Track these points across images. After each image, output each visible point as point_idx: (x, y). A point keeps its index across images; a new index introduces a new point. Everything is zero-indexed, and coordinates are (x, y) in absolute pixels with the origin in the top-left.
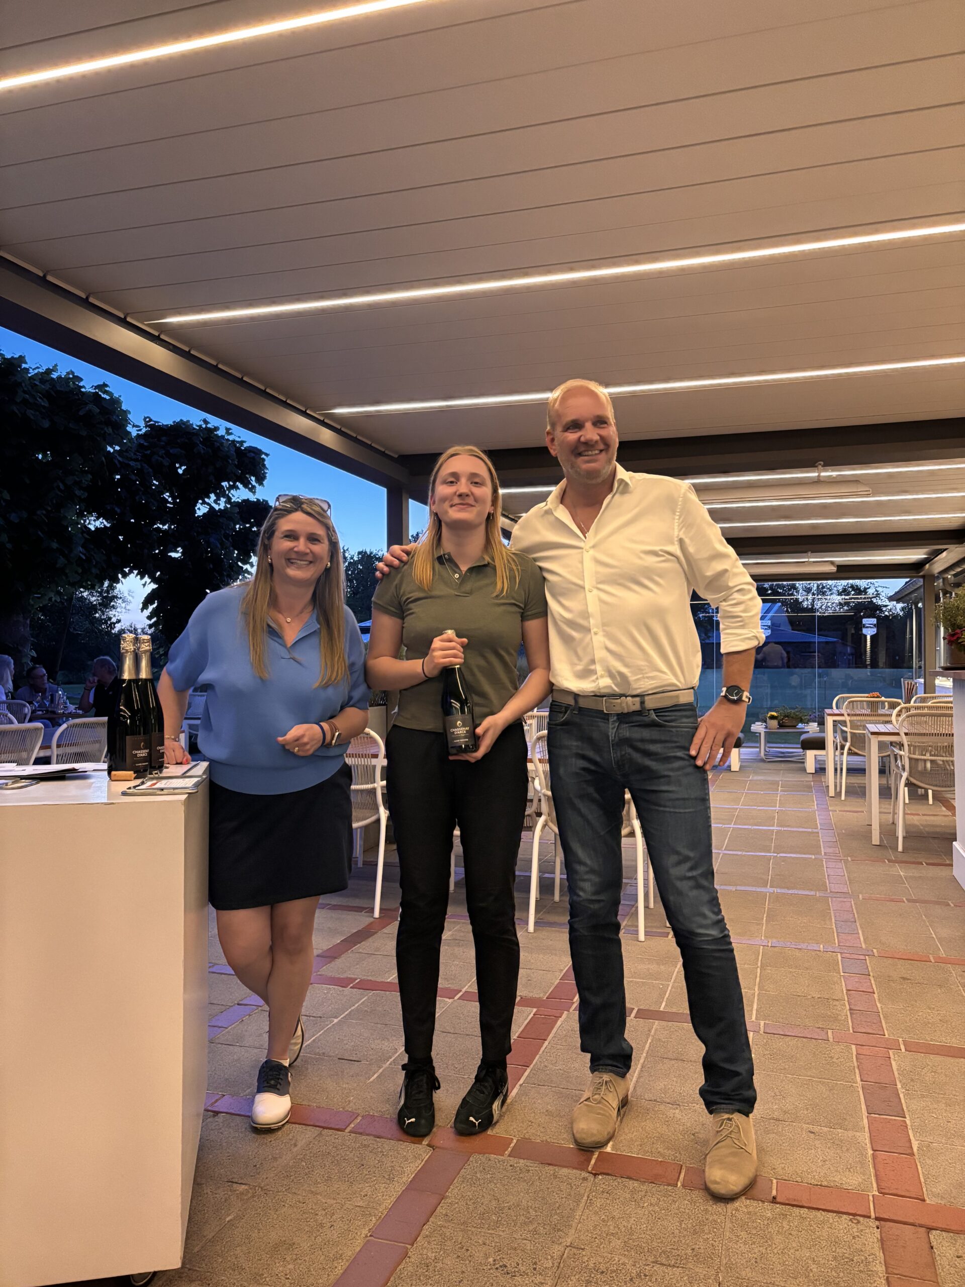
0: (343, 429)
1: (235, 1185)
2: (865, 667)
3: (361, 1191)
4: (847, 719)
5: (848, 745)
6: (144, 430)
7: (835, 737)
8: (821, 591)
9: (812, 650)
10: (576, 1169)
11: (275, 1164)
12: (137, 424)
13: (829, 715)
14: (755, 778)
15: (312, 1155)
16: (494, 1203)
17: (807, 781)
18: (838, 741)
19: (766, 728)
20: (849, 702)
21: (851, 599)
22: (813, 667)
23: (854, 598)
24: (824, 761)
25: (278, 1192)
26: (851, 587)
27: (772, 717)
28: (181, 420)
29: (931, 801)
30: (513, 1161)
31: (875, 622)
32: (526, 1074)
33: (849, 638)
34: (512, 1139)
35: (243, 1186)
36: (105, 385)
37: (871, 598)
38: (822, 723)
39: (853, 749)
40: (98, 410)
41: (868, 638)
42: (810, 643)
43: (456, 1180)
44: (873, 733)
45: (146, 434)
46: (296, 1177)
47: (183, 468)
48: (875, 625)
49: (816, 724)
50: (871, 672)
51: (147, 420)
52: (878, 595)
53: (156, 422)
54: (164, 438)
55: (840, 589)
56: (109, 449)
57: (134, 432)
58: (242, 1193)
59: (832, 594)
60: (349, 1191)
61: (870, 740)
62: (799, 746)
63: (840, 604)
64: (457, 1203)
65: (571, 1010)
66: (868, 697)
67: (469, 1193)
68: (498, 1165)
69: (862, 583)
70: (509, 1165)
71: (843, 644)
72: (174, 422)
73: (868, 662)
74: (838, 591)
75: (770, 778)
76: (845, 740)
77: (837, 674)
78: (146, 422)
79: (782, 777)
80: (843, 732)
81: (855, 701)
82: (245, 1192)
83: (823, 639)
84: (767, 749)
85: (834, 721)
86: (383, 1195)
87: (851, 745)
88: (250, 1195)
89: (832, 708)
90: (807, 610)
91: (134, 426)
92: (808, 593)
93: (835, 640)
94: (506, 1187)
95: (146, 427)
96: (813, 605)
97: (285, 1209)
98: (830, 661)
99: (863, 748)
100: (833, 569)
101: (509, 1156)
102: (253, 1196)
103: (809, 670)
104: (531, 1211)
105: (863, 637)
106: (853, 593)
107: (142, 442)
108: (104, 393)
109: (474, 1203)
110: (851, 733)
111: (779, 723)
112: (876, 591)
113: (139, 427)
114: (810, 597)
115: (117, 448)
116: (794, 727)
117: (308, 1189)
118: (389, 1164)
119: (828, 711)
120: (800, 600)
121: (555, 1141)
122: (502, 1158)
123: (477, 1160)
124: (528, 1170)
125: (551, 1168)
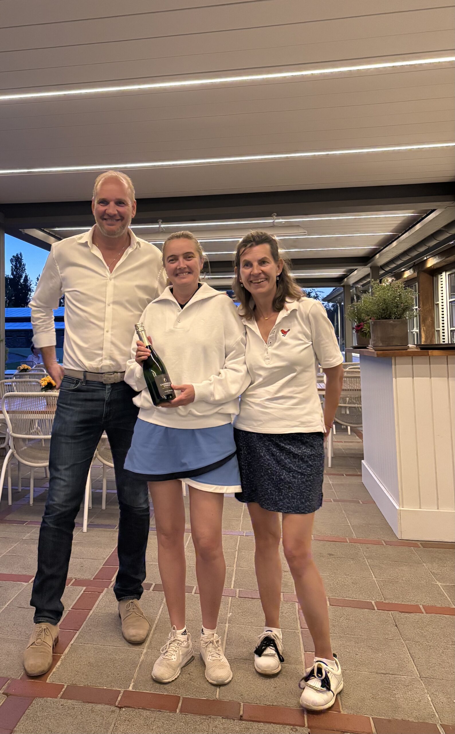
10: (108, 704)
29: (349, 433)
30: (63, 701)
32: (76, 636)
34: (64, 685)
43: (22, 718)
65: (110, 587)
68: (53, 705)
70: (60, 704)
94: (58, 721)
101: (61, 698)
112: (316, 294)
121: (94, 685)
122: (56, 699)
123: (38, 703)
124: (74, 708)
125: (90, 705)
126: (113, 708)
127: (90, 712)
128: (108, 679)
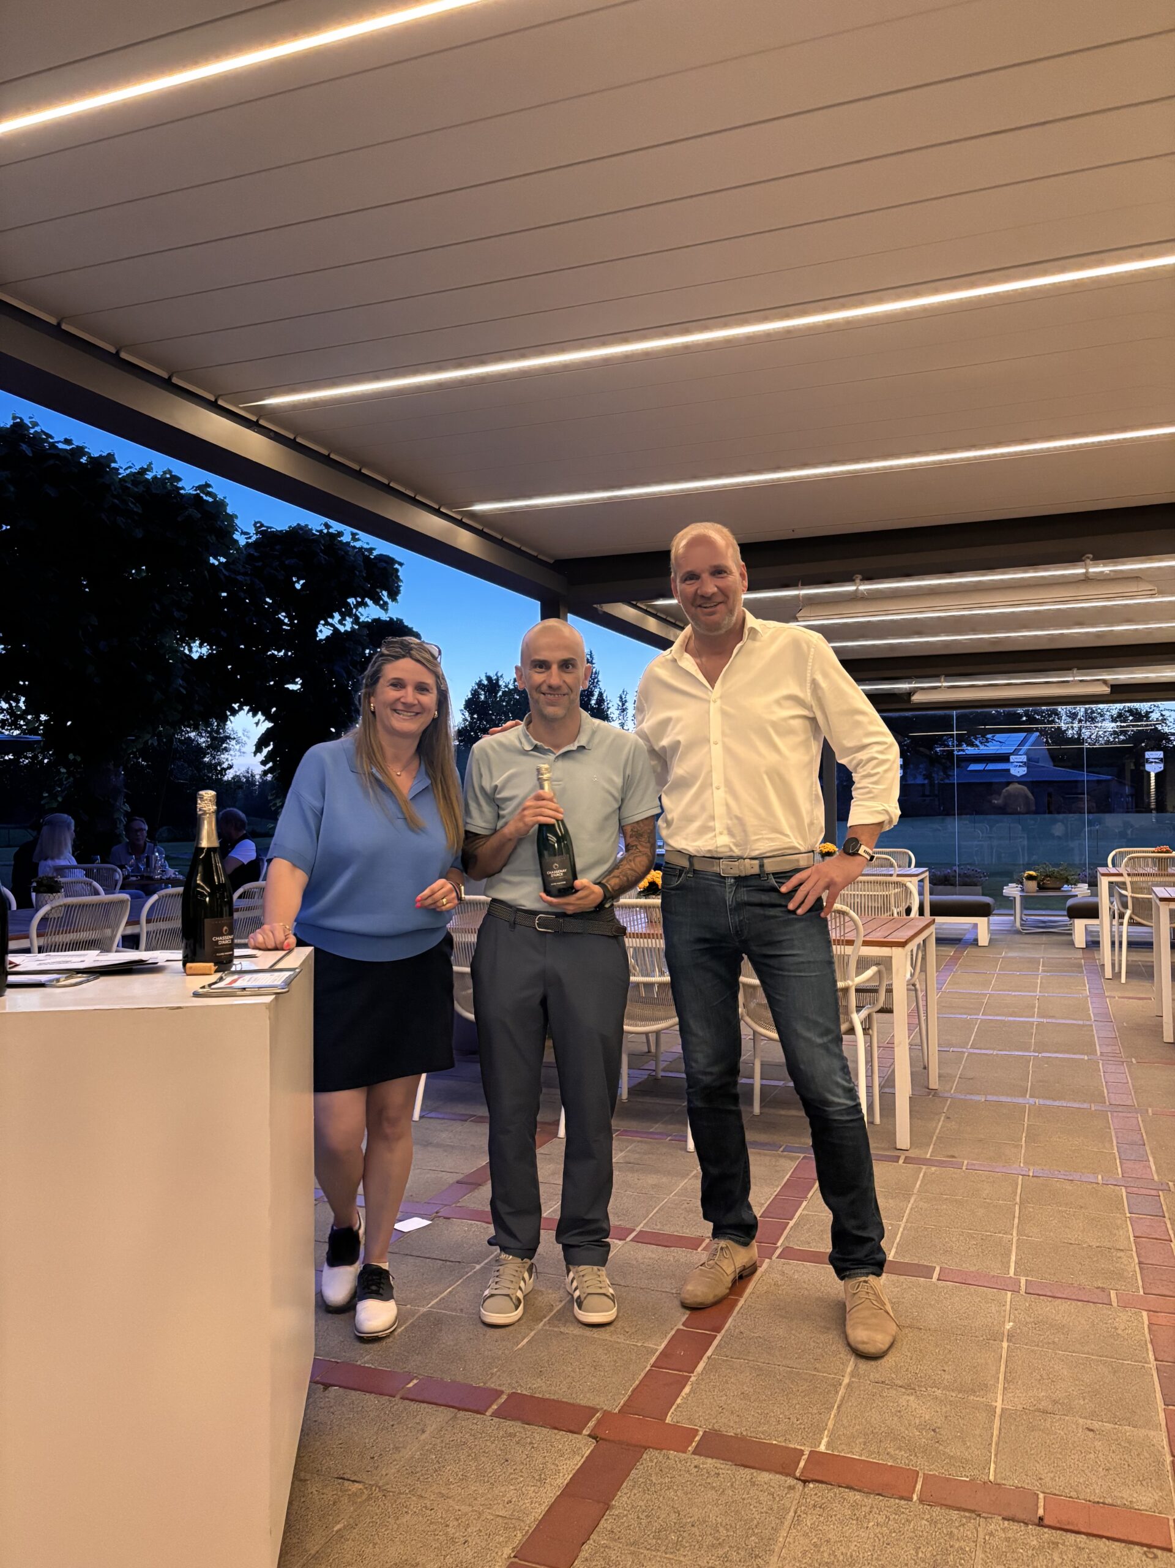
0: (485, 530)
1: (346, 1483)
2: (1150, 811)
3: (503, 1496)
4: (1128, 880)
5: (1128, 913)
6: (254, 538)
7: (1112, 903)
8: (1090, 718)
9: (1080, 791)
10: (781, 1473)
11: (396, 1456)
12: (245, 530)
13: (1103, 875)
14: (1010, 954)
15: (444, 1445)
16: (673, 1516)
17: (1075, 959)
18: (1116, 907)
19: (1023, 890)
20: (1130, 859)
21: (1128, 726)
22: (1081, 811)
23: (1133, 726)
24: (1098, 932)
25: (400, 1493)
26: (1128, 711)
27: (1030, 878)
28: (298, 525)
30: (698, 1460)
31: (1162, 756)
32: (716, 1343)
33: (1128, 775)
34: (697, 1431)
35: (357, 1485)
36: (208, 485)
37: (1155, 725)
38: (1093, 884)
39: (1136, 918)
40: (199, 516)
41: (1153, 775)
42: (1077, 781)
43: (625, 1484)
44: (1162, 900)
45: (256, 542)
46: (422, 1475)
47: (302, 582)
48: (1161, 760)
49: (1086, 886)
50: (1157, 820)
51: (258, 526)
52: (1164, 720)
53: (268, 528)
54: (278, 547)
55: (1115, 713)
56: (212, 560)
57: (242, 541)
58: (355, 1494)
59: (1104, 720)
60: (489, 1496)
61: (1158, 908)
62: (1065, 913)
63: (1115, 732)
64: (626, 1516)
65: (774, 1258)
66: (1154, 852)
67: (642, 1503)
68: (679, 1465)
69: (1143, 707)
70: (693, 1466)
71: (1121, 782)
72: (290, 527)
73: (1153, 806)
74: (1112, 716)
75: (1027, 955)
76: (1125, 906)
77: (1113, 821)
78: (257, 528)
79: (1043, 952)
80: (1121, 895)
81: (1138, 857)
82: (359, 1493)
83: (1095, 777)
84: (1024, 918)
85: (1110, 883)
86: (532, 1503)
87: (1133, 912)
88: (364, 1497)
89: (1107, 866)
90: (1072, 741)
91: (243, 533)
92: (1074, 719)
93: (1109, 777)
94: (689, 1496)
95: (256, 534)
96: (1079, 734)
97: (408, 1517)
98: (1104, 804)
99: (1149, 917)
100: (1106, 690)
101: (694, 1453)
102: (369, 1498)
103: (1076, 816)
104: (721, 1529)
105: (1145, 774)
106: (1131, 718)
107: (252, 551)
108: (206, 495)
109: (647, 1516)
110: (1133, 898)
111: (1039, 886)
112: (1162, 715)
113: (248, 534)
114: (1076, 725)
115: (223, 560)
116: (1058, 889)
117: (437, 1491)
118: (541, 1460)
119: (1101, 870)
120: (1063, 729)
121: (753, 1435)
122: (684, 1455)
123: (651, 1459)
124: (719, 1474)
125: (748, 1471)
126: (791, 1481)
127: (749, 1484)
128: (780, 1427)
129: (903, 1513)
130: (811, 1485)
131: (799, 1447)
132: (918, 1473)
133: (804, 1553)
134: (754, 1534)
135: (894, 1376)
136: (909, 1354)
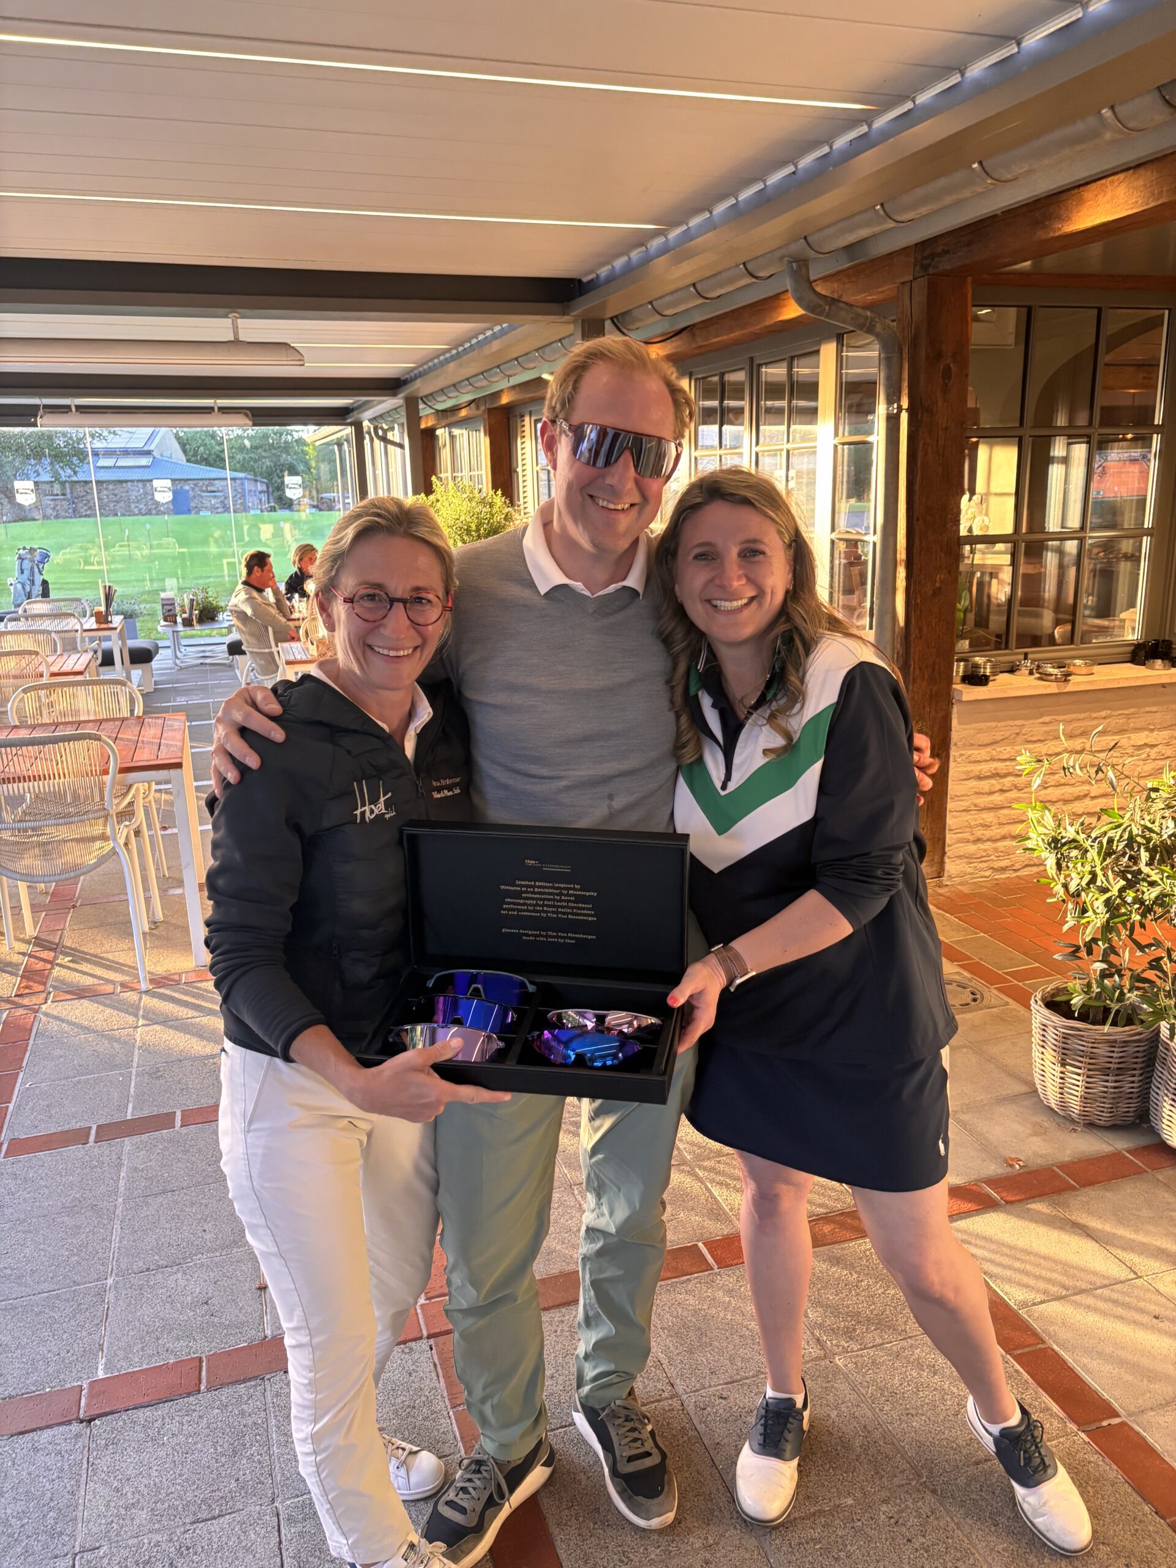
128: (50, 1370)
129: (195, 1410)
130: (97, 1422)
131: (75, 1384)
132: (200, 1358)
133: (108, 1506)
134: (51, 1509)
135: (157, 1258)
136: (168, 1226)
